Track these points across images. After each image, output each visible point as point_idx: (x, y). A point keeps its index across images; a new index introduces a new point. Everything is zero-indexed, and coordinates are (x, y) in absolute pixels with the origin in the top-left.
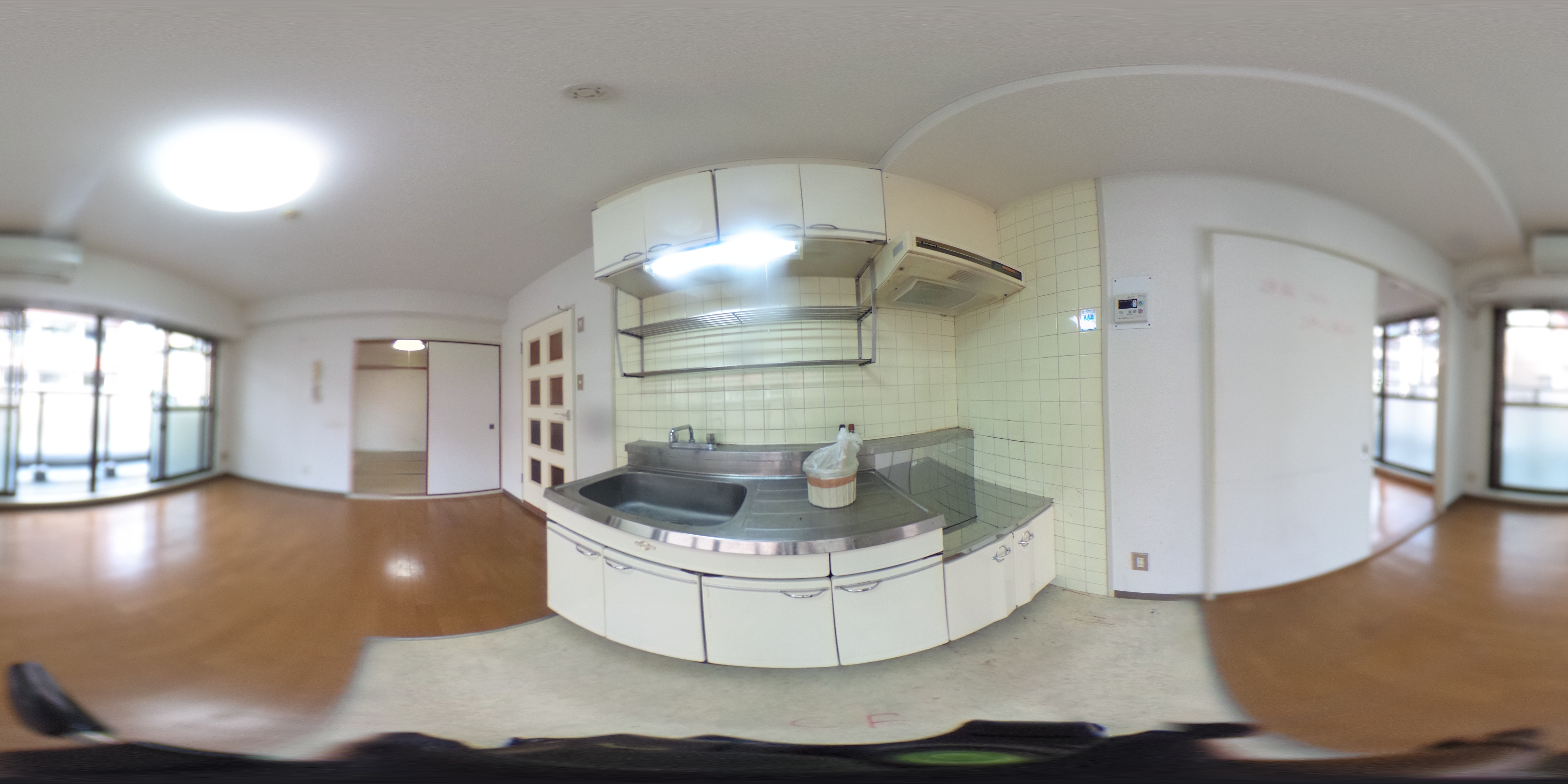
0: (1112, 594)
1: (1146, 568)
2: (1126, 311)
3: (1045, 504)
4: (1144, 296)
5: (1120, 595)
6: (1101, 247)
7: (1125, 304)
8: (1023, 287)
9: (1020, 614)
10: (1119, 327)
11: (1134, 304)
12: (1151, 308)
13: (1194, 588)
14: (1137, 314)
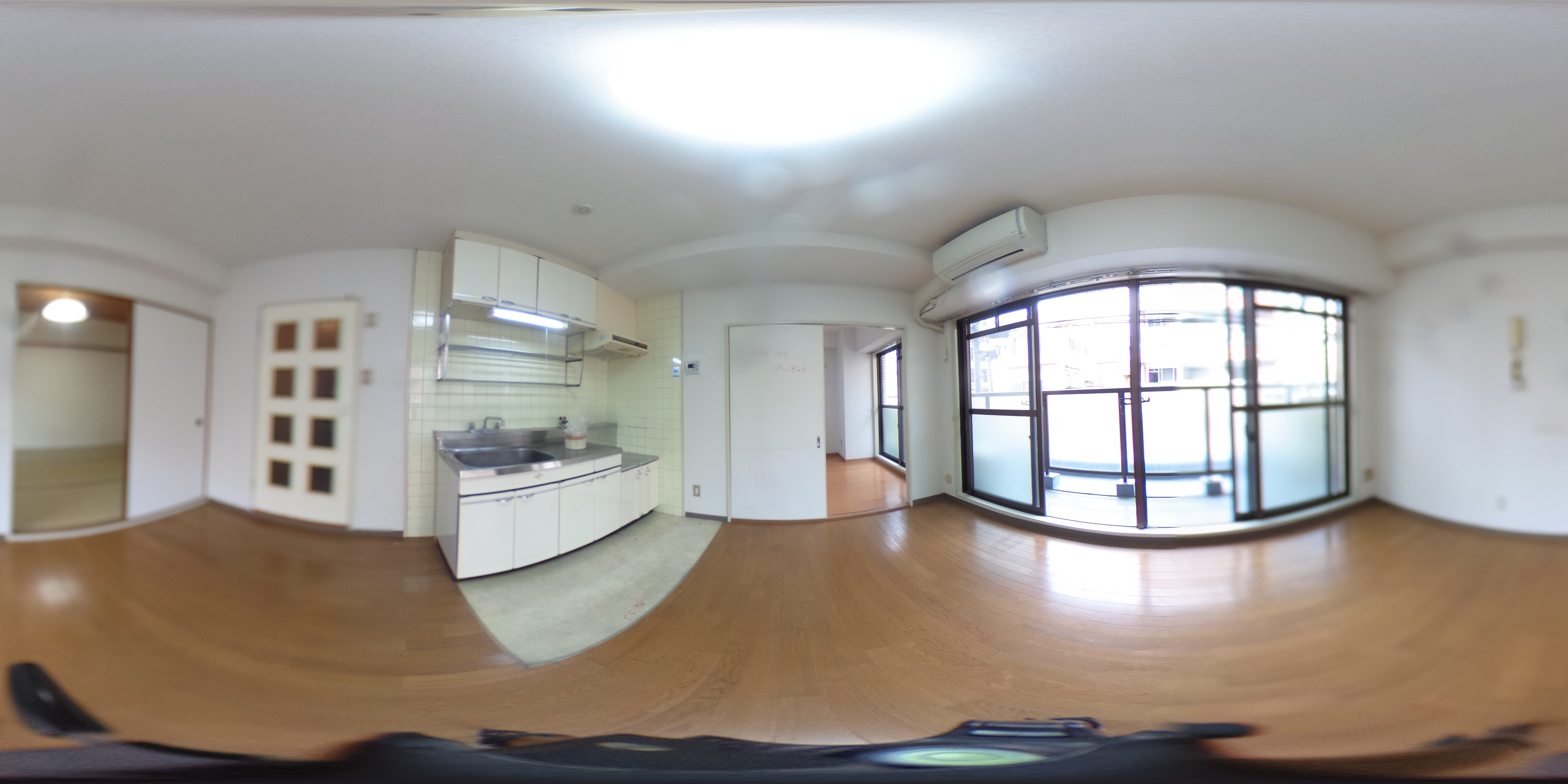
0: (684, 515)
1: (698, 495)
2: (691, 369)
3: (655, 459)
4: (698, 362)
5: (689, 515)
6: (682, 336)
7: (691, 366)
8: (647, 352)
9: (643, 517)
10: (689, 376)
11: (694, 366)
12: (702, 367)
13: (722, 514)
14: (695, 371)
